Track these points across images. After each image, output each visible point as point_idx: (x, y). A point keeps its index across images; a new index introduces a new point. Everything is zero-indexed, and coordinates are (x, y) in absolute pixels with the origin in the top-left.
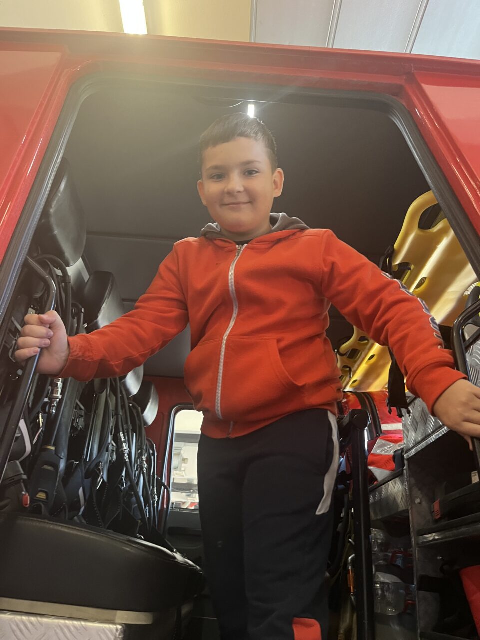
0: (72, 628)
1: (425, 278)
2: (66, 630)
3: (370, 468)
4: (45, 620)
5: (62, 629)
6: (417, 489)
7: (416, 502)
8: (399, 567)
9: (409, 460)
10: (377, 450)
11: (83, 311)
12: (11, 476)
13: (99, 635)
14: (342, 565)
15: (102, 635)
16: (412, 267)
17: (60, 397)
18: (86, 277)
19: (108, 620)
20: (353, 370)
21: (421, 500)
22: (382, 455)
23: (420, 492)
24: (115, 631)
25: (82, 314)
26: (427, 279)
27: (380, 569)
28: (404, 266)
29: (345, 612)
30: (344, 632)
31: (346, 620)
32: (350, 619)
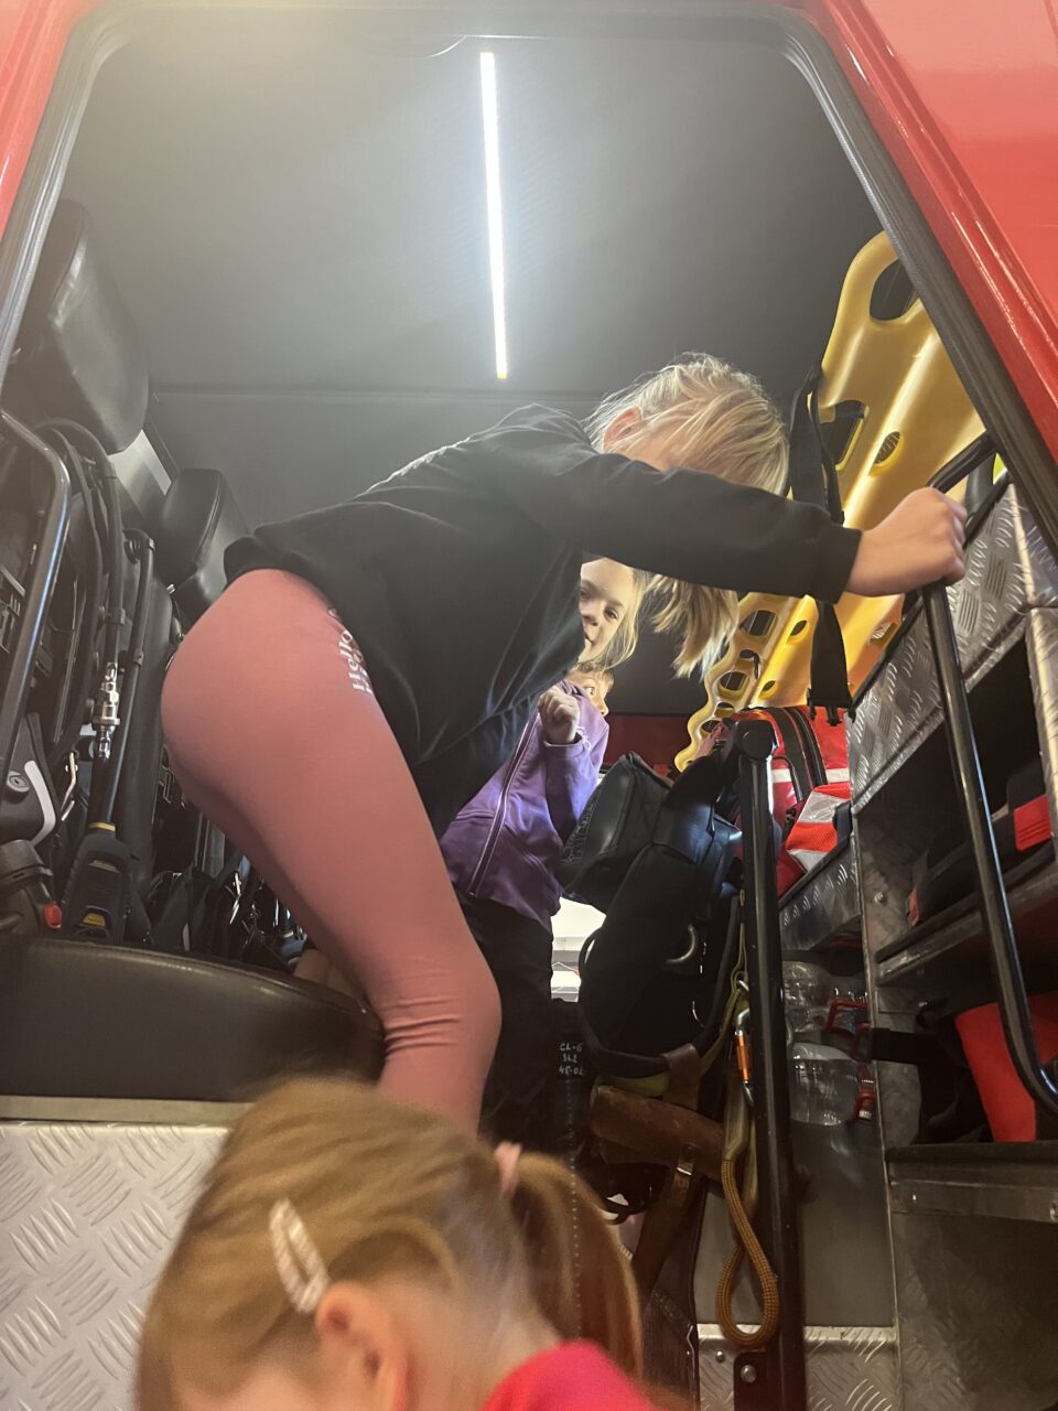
0: (155, 1141)
1: (897, 434)
2: (142, 1146)
3: (794, 852)
4: (97, 1130)
5: (134, 1145)
6: (878, 874)
7: (876, 900)
8: (846, 1034)
9: (858, 815)
10: (808, 816)
11: (152, 544)
12: (15, 869)
14: (723, 1030)
16: (867, 411)
17: (117, 721)
18: (165, 483)
20: (762, 658)
21: (884, 894)
22: (818, 824)
23: (882, 879)
25: (151, 552)
26: (902, 437)
27: (798, 1038)
28: (850, 411)
29: (734, 1119)
30: (732, 1157)
31: (737, 1135)
32: (744, 1131)
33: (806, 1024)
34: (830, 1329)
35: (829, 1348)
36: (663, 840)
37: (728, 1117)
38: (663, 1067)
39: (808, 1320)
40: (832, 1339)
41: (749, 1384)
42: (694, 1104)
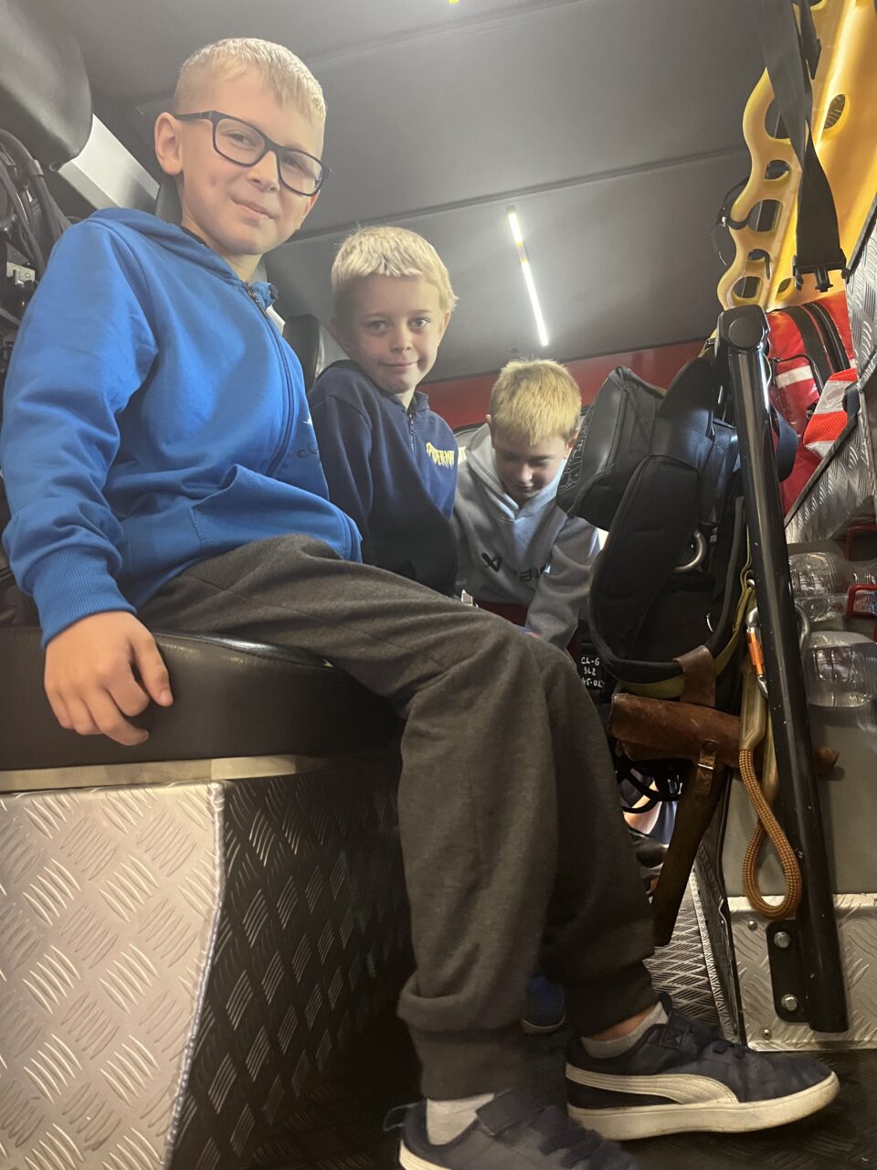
2: (120, 806)
3: (811, 446)
4: (83, 796)
5: (115, 807)
8: (868, 617)
13: (180, 804)
14: (737, 628)
15: (184, 804)
18: (152, 188)
19: (198, 778)
20: (772, 255)
22: (834, 413)
24: (204, 793)
27: (815, 627)
29: (751, 710)
30: (750, 745)
31: (753, 725)
32: (762, 721)
33: (826, 613)
34: (862, 895)
35: (861, 913)
36: (661, 450)
37: (745, 709)
38: (677, 671)
39: (839, 889)
40: (863, 905)
41: (783, 949)
42: (712, 702)
